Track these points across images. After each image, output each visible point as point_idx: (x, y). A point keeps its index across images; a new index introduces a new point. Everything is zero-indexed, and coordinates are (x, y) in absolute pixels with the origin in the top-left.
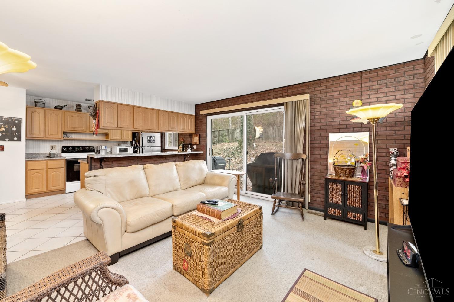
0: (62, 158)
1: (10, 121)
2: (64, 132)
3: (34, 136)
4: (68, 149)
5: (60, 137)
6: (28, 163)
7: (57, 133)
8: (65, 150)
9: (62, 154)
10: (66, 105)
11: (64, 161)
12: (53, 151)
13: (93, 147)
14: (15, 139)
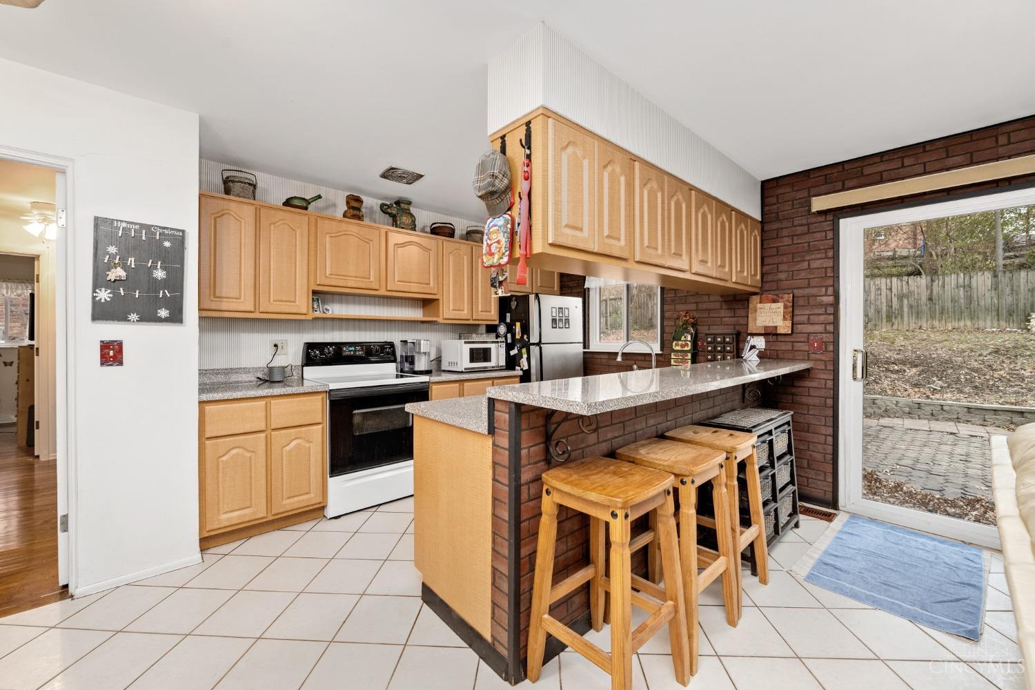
0: (307, 385)
1: (144, 238)
2: (314, 292)
3: (224, 306)
4: (322, 353)
5: (304, 311)
6: (209, 408)
7: (295, 296)
8: (316, 355)
9: (304, 368)
10: (319, 197)
11: (323, 398)
12: (280, 361)
13: (392, 345)
14: (163, 313)
